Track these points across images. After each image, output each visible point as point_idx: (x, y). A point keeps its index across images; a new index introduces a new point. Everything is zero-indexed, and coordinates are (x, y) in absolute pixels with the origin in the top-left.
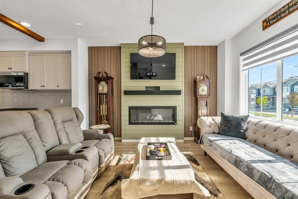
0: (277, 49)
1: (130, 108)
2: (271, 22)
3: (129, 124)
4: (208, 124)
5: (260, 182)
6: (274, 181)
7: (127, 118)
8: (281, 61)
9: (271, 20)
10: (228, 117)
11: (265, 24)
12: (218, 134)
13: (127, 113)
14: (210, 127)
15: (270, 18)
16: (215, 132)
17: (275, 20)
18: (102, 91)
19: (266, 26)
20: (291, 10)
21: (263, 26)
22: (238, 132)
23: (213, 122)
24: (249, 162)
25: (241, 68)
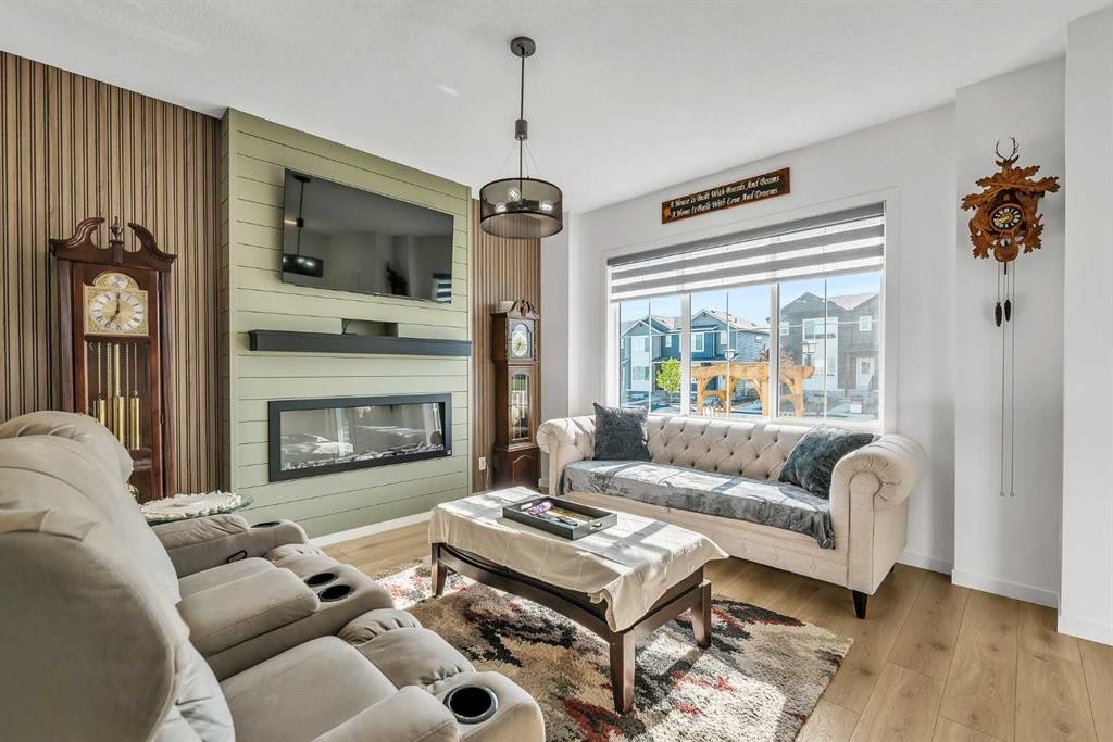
0: (688, 271)
1: (275, 409)
2: (679, 213)
3: (270, 481)
4: (573, 437)
5: (749, 516)
6: (771, 504)
7: (259, 453)
8: (688, 295)
9: (679, 208)
10: (613, 414)
11: (668, 213)
12: (594, 459)
13: (259, 432)
14: (576, 444)
15: (678, 204)
16: (587, 455)
17: (687, 212)
18: (113, 325)
19: (669, 217)
20: (715, 204)
21: (663, 215)
22: (638, 447)
23: (581, 432)
24: (717, 491)
25: (611, 296)
